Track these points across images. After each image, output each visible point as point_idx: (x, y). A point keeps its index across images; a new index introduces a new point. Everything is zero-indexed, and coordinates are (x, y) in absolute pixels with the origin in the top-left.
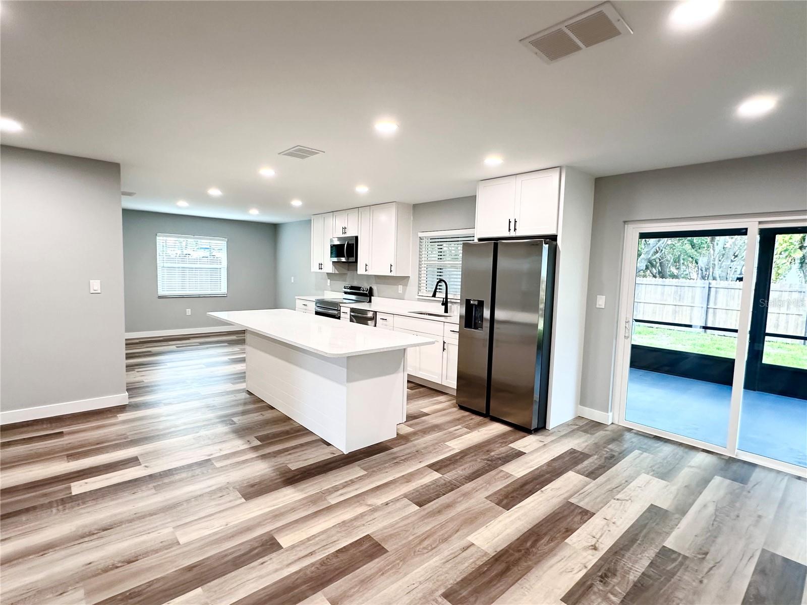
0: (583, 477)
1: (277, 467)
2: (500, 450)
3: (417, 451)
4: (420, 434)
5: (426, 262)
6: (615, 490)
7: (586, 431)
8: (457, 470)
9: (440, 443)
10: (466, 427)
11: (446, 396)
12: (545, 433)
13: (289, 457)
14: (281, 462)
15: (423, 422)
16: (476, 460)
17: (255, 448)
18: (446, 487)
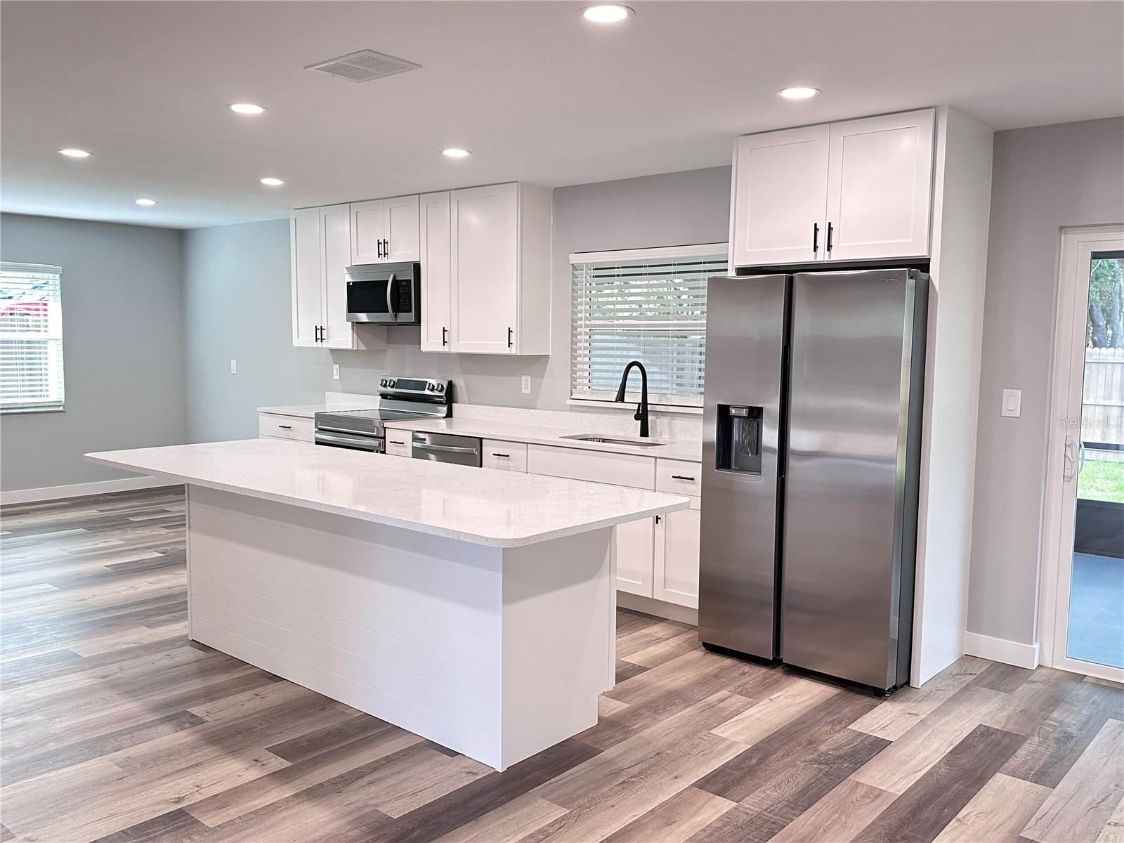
0: (1029, 783)
1: (355, 815)
2: (834, 740)
3: (658, 754)
4: (648, 714)
5: (587, 322)
6: (1102, 806)
7: (993, 686)
8: (764, 788)
9: (699, 731)
10: (740, 693)
11: (663, 624)
12: (911, 694)
13: (373, 789)
14: (360, 804)
15: (642, 686)
16: (795, 766)
17: (279, 777)
18: (756, 829)
